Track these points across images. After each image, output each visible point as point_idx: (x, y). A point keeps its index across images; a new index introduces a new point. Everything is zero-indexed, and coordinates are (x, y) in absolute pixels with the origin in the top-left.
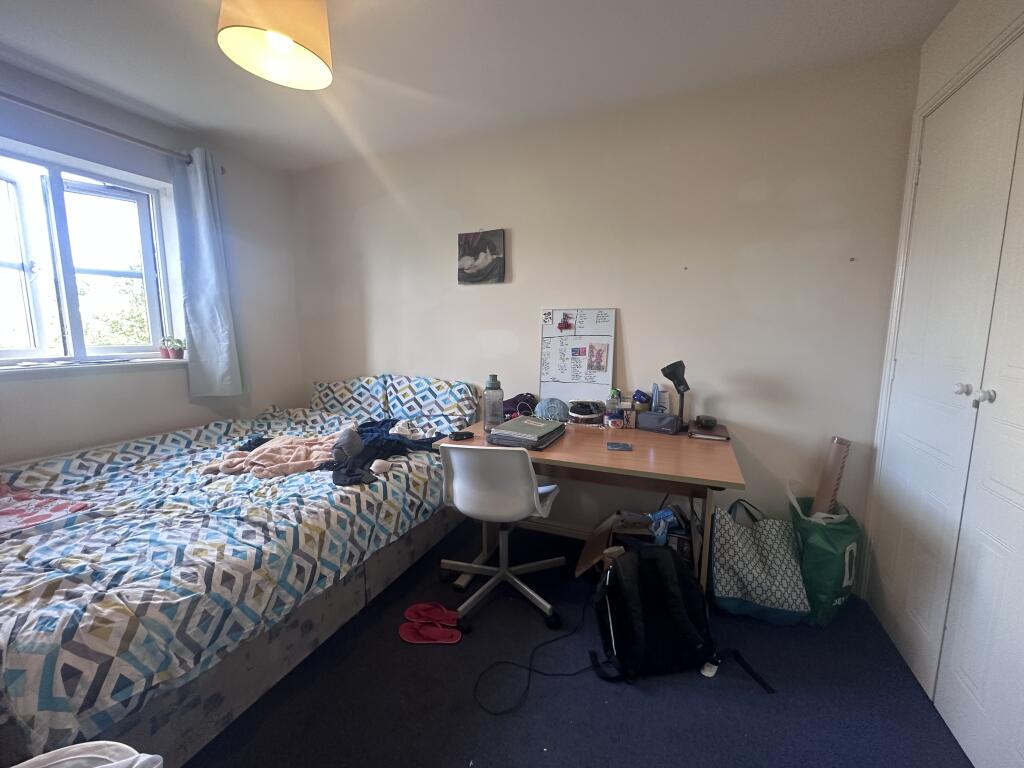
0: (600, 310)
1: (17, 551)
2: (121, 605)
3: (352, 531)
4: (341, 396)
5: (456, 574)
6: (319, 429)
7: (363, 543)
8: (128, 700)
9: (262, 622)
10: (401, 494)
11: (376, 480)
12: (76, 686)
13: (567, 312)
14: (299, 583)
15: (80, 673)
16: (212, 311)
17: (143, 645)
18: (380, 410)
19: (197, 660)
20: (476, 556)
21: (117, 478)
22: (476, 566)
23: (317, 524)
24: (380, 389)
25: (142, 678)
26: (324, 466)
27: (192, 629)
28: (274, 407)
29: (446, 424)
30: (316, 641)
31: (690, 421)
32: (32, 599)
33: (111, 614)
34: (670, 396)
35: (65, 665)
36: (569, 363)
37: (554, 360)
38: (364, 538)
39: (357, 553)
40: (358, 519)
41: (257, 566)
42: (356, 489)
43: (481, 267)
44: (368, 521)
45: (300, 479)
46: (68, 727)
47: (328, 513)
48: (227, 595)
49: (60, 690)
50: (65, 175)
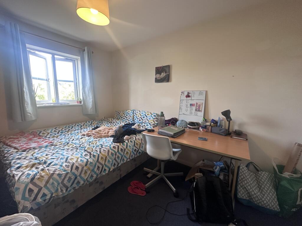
0: (200, 91)
1: (32, 153)
2: (48, 173)
3: (115, 157)
4: (122, 115)
5: (148, 173)
6: (115, 125)
7: (119, 161)
8: (46, 200)
9: (86, 181)
10: (132, 147)
11: (125, 142)
12: (32, 194)
13: (189, 92)
14: (98, 171)
15: (33, 191)
16: (89, 91)
17: (51, 185)
18: (132, 120)
19: (66, 190)
20: (154, 169)
21: (62, 135)
22: (154, 171)
23: (105, 154)
24: (132, 114)
25: (49, 194)
26: (112, 136)
27: (65, 182)
28: (105, 118)
29: (149, 126)
30: (104, 187)
31: (233, 131)
32: (28, 168)
33: (44, 175)
34: (225, 122)
35: (30, 188)
36: (189, 109)
37: (184, 108)
38: (119, 159)
39: (116, 164)
40: (117, 154)
41: (86, 165)
42: (118, 144)
43: (162, 77)
44: (121, 154)
45: (104, 139)
46: (27, 206)
47: (109, 151)
48: (76, 173)
49: (27, 195)
50: (56, 56)
